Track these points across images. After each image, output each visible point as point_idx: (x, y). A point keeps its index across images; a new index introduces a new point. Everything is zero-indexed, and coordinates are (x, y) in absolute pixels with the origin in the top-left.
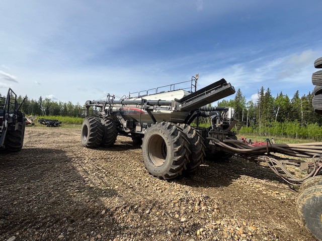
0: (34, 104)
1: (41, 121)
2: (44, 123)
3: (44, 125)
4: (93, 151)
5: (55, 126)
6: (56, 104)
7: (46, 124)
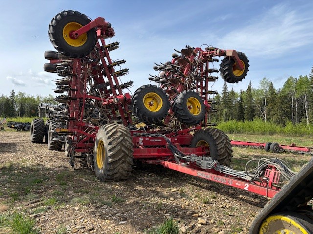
0: (5, 101)
1: (10, 125)
2: (13, 126)
3: (13, 129)
4: (35, 144)
5: (25, 130)
6: (32, 100)
7: (15, 128)
